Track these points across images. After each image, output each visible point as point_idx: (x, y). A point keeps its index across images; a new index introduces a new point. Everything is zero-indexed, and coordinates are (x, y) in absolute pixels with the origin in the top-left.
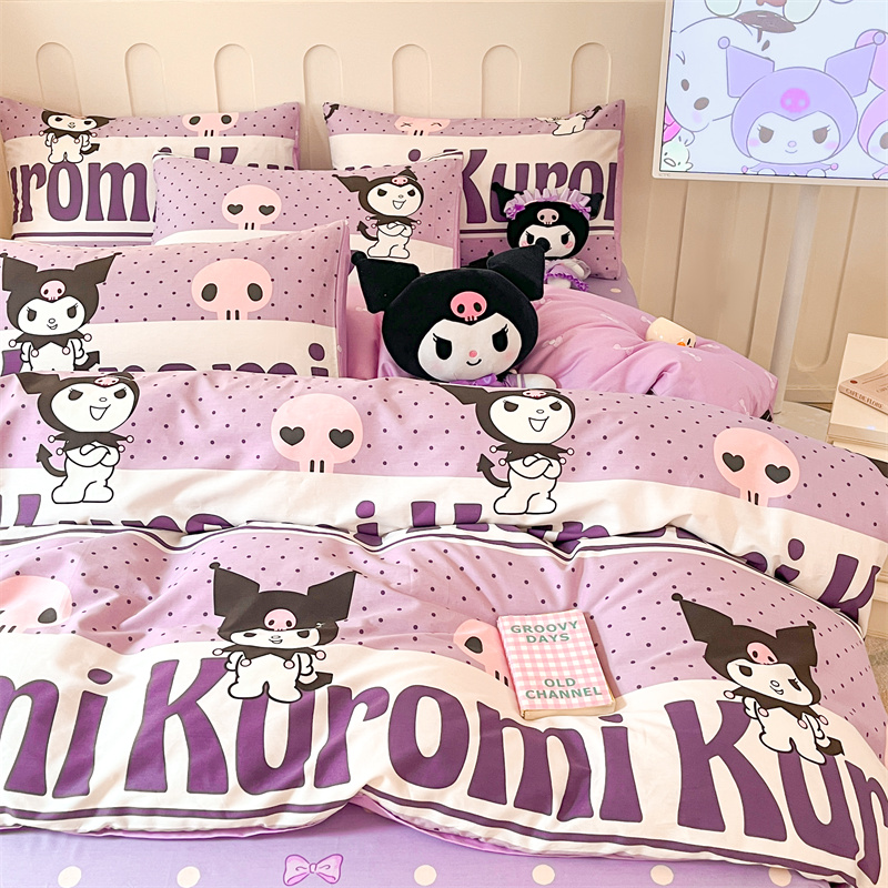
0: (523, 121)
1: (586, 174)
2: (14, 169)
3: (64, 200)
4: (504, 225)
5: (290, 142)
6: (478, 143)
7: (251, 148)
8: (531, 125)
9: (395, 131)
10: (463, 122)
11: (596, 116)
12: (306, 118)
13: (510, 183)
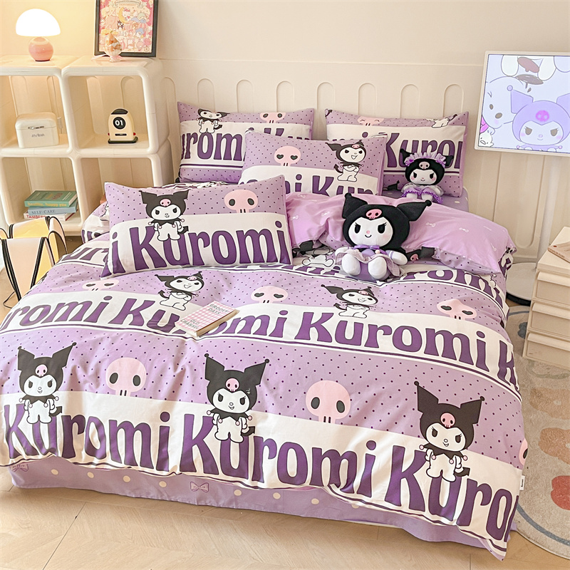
0: (419, 120)
1: (447, 146)
2: (184, 135)
3: (205, 150)
4: (404, 169)
5: (308, 127)
6: (395, 130)
7: (289, 129)
8: (423, 122)
9: (358, 123)
10: (389, 120)
11: (454, 119)
12: (317, 116)
13: (409, 149)
